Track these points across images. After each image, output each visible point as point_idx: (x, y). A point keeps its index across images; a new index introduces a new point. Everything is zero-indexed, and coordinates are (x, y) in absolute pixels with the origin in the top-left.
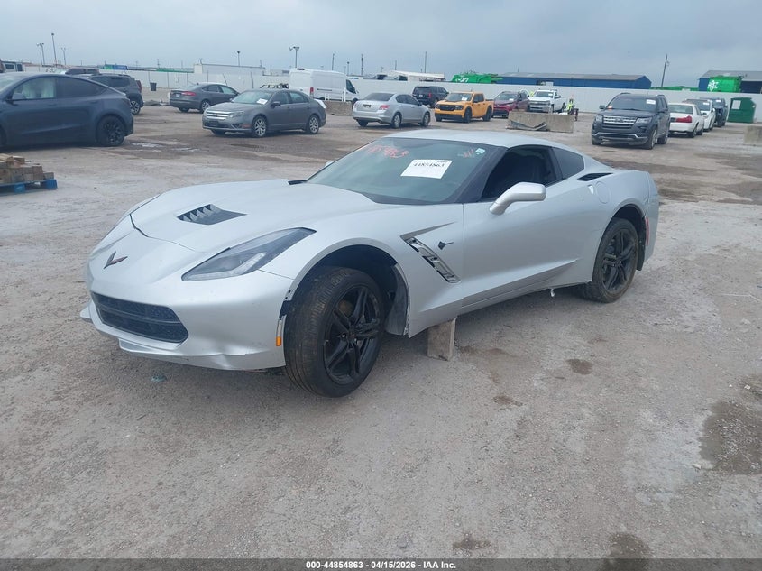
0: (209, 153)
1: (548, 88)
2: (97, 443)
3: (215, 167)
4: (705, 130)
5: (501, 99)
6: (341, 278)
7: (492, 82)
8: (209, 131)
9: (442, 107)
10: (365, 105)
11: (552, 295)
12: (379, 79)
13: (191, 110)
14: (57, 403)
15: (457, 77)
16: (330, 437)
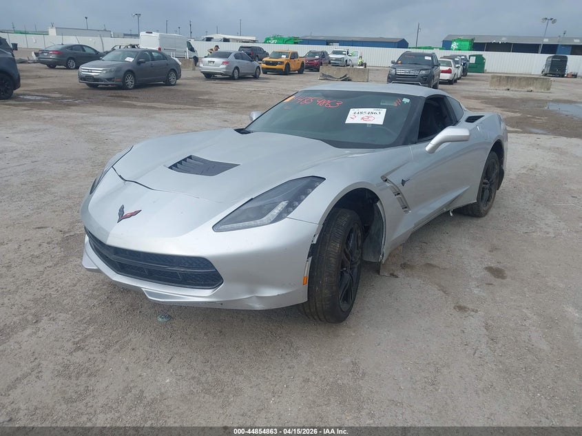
0: (92, 103)
1: (336, 47)
2: (142, 392)
3: (105, 116)
4: (459, 79)
5: (309, 56)
6: (345, 219)
7: (295, 43)
8: (84, 85)
9: (267, 63)
10: (210, 62)
11: (451, 214)
12: (207, 41)
13: (57, 67)
14: (80, 353)
15: (268, 39)
16: (348, 360)
